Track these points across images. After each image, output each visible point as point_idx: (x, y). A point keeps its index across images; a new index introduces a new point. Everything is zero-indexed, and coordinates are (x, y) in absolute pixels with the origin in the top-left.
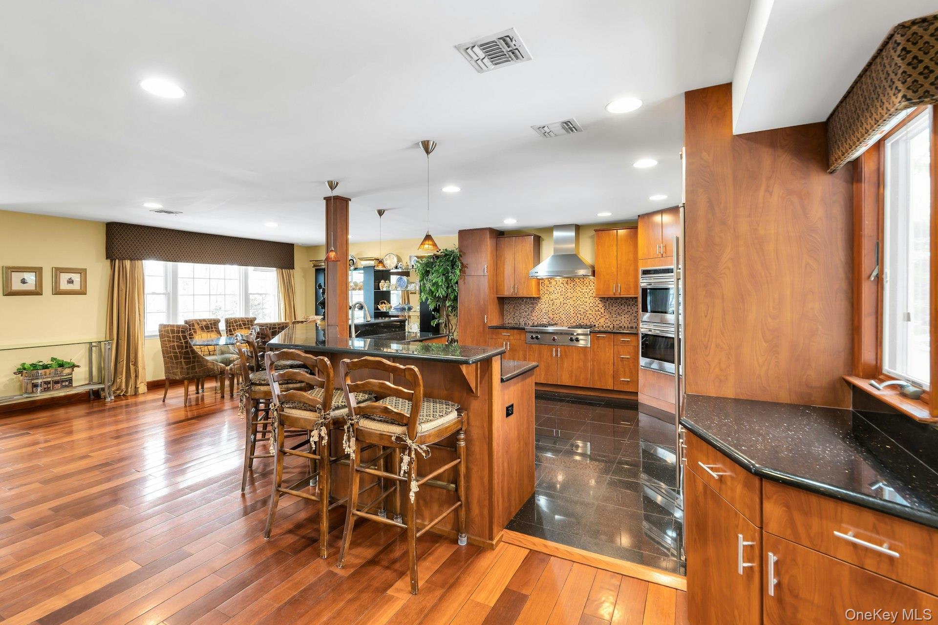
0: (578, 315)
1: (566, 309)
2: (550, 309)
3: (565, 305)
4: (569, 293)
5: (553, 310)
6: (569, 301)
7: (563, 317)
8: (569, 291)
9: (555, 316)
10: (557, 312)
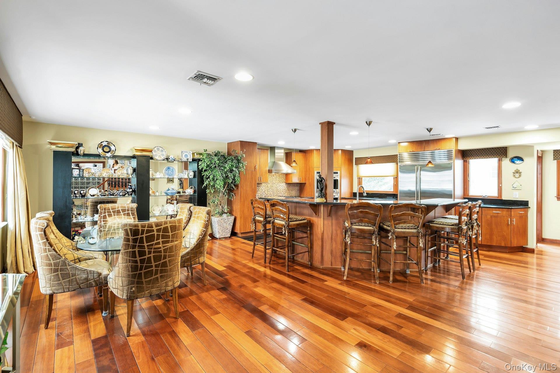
0: (277, 192)
1: (273, 189)
2: (266, 189)
3: (272, 187)
4: (274, 181)
5: (267, 190)
6: (274, 185)
7: (271, 193)
8: (274, 180)
9: (268, 193)
10: (269, 191)
